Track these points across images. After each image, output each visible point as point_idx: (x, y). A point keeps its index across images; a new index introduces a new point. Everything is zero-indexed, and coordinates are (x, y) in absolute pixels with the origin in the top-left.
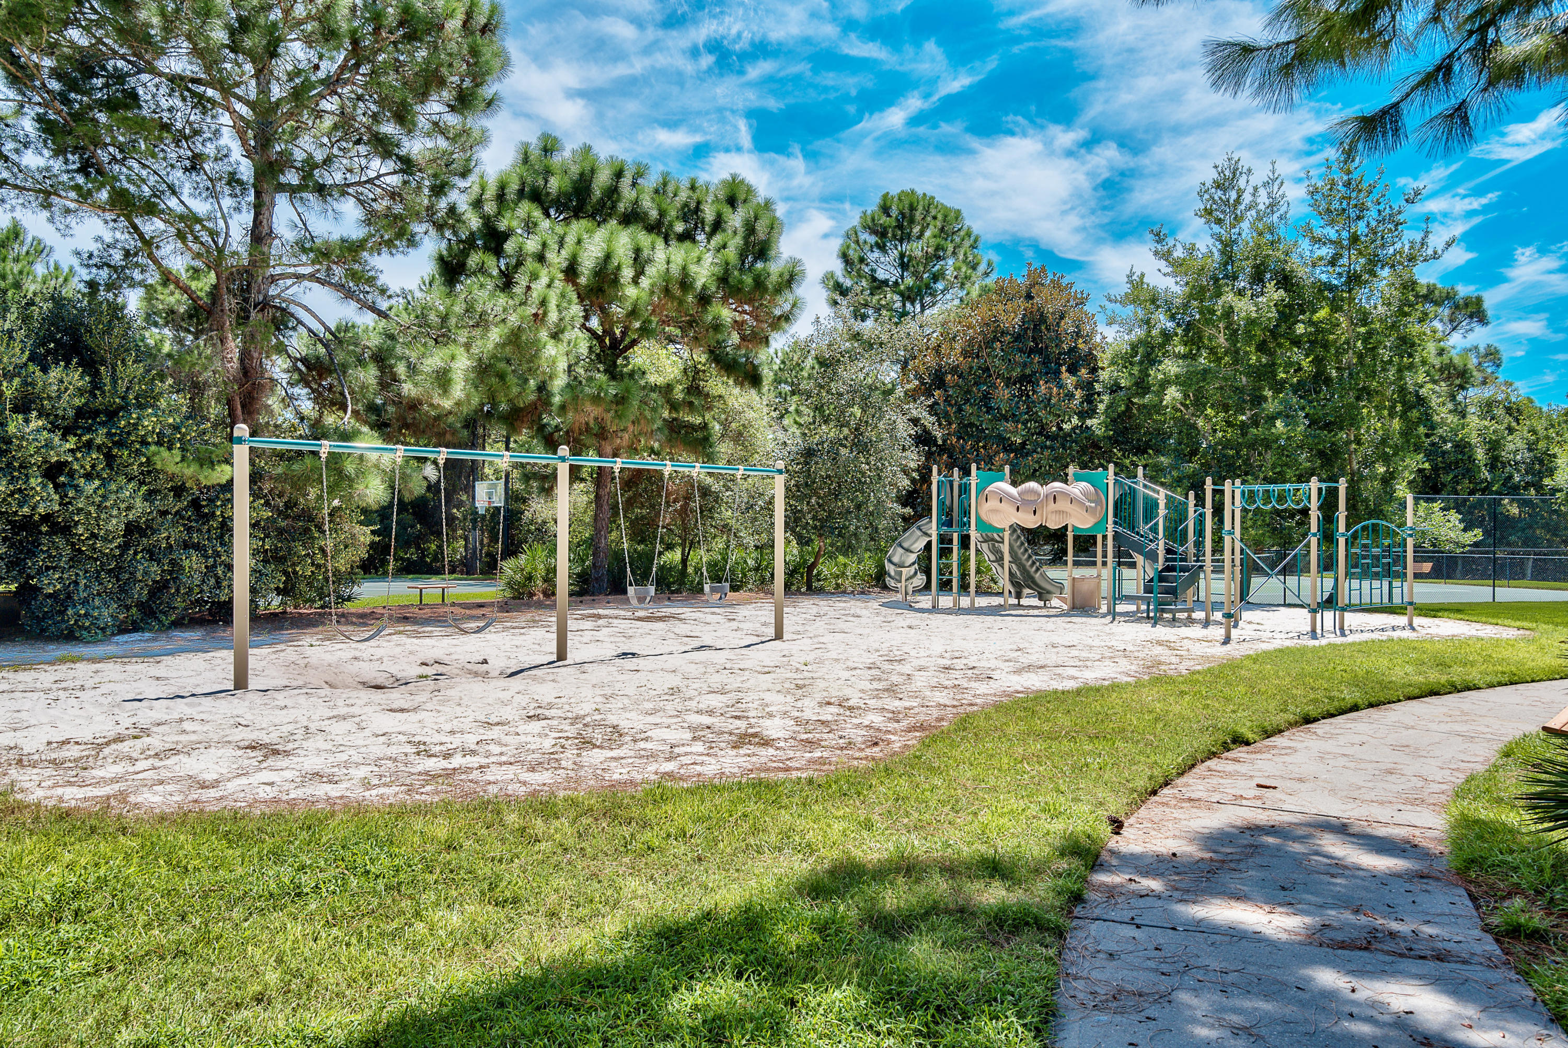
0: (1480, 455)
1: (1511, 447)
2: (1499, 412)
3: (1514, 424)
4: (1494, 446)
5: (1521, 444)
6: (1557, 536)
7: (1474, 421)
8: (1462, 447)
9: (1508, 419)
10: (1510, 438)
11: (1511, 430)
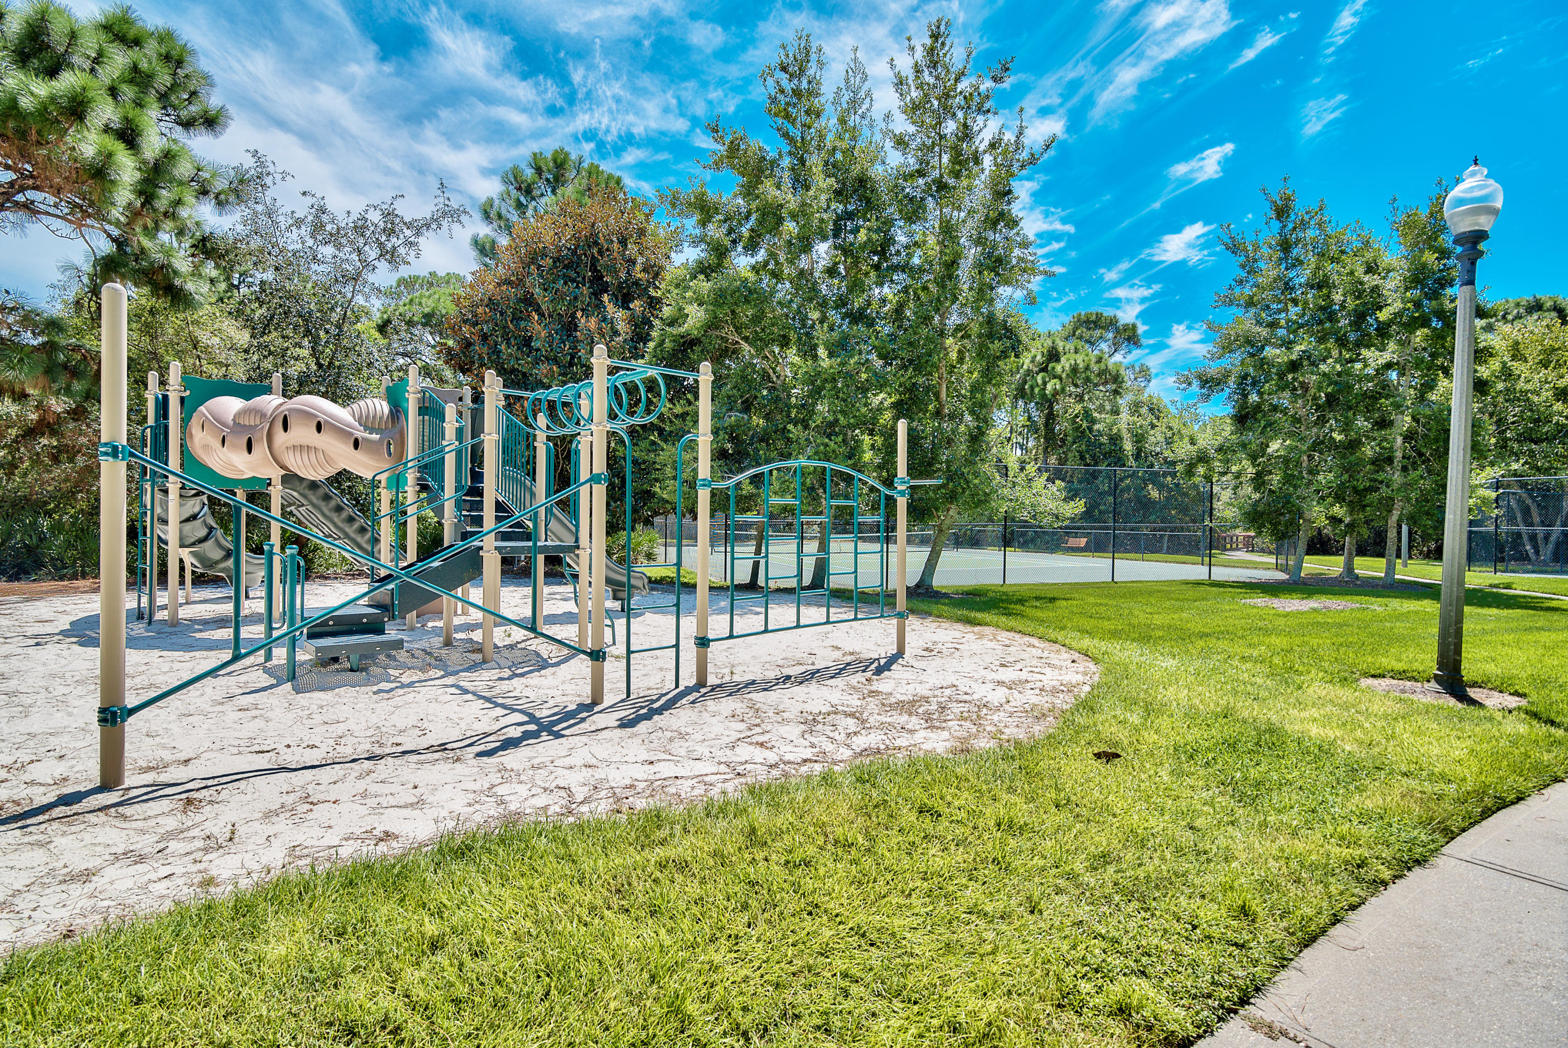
0: (1128, 446)
1: (1153, 439)
2: (1144, 410)
3: (1155, 421)
4: (1139, 439)
5: (1161, 438)
6: (1186, 515)
7: (1125, 417)
8: (1115, 439)
9: (1151, 418)
10: (1152, 432)
11: (1153, 426)
